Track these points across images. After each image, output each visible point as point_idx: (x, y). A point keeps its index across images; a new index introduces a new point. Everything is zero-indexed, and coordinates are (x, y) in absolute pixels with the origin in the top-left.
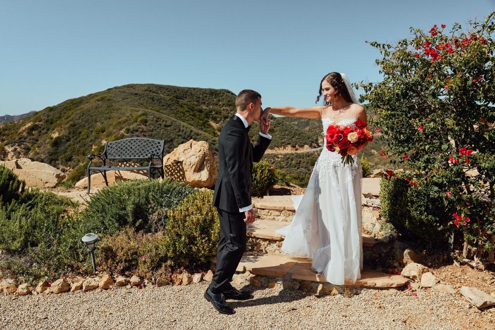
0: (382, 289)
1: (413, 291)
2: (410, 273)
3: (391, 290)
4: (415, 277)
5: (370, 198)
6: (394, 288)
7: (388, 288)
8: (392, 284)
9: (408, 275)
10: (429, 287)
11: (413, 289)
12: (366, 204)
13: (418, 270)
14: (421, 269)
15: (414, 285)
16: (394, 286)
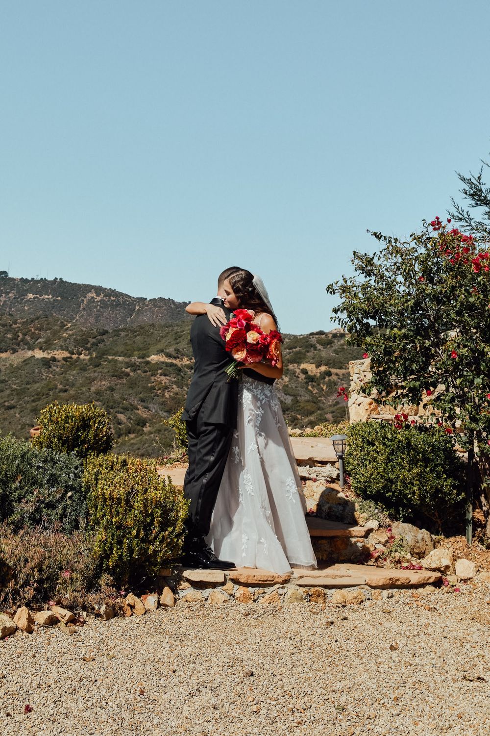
0: (416, 586)
1: (453, 586)
2: (440, 562)
3: (427, 587)
4: (447, 567)
5: (311, 467)
6: (430, 584)
7: (423, 585)
8: (429, 579)
9: (438, 566)
10: (470, 579)
11: (451, 584)
12: (307, 475)
13: (449, 558)
14: (451, 555)
15: (451, 578)
16: (431, 581)
